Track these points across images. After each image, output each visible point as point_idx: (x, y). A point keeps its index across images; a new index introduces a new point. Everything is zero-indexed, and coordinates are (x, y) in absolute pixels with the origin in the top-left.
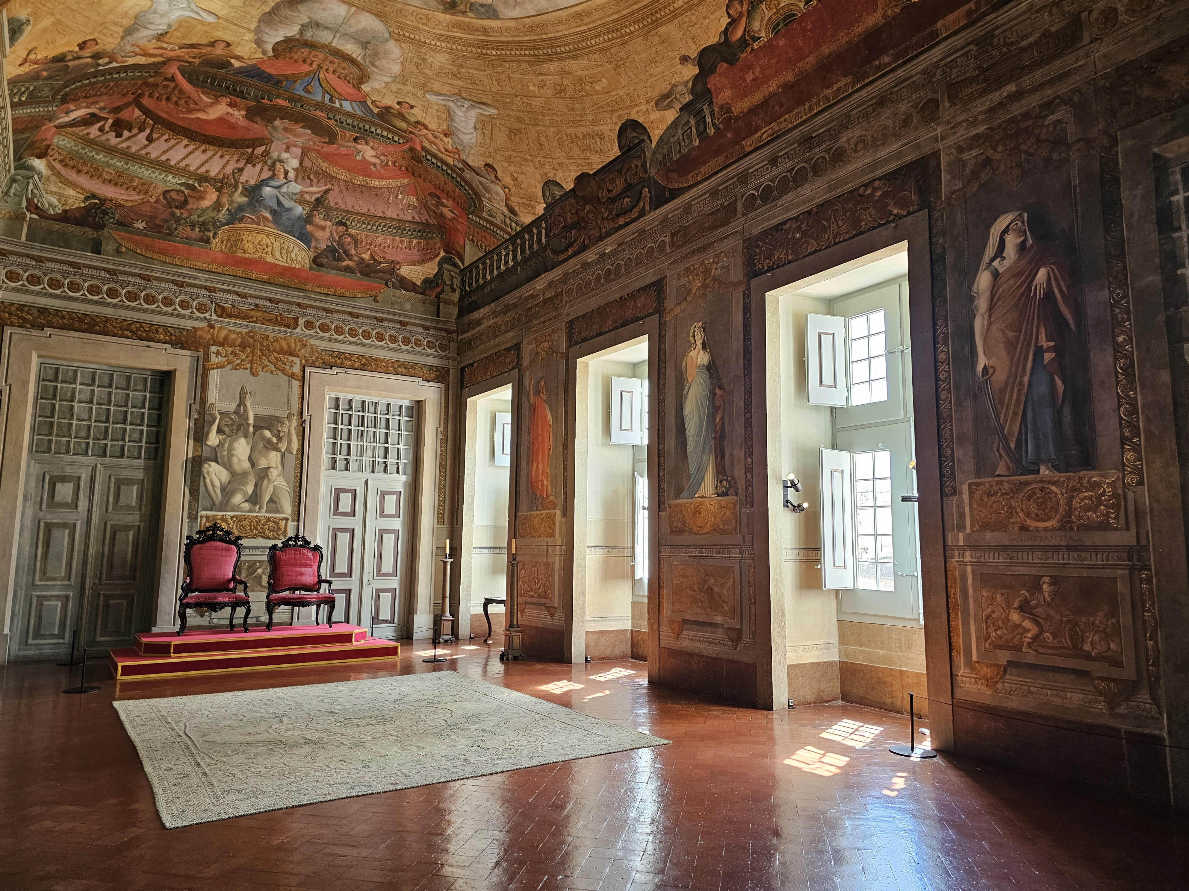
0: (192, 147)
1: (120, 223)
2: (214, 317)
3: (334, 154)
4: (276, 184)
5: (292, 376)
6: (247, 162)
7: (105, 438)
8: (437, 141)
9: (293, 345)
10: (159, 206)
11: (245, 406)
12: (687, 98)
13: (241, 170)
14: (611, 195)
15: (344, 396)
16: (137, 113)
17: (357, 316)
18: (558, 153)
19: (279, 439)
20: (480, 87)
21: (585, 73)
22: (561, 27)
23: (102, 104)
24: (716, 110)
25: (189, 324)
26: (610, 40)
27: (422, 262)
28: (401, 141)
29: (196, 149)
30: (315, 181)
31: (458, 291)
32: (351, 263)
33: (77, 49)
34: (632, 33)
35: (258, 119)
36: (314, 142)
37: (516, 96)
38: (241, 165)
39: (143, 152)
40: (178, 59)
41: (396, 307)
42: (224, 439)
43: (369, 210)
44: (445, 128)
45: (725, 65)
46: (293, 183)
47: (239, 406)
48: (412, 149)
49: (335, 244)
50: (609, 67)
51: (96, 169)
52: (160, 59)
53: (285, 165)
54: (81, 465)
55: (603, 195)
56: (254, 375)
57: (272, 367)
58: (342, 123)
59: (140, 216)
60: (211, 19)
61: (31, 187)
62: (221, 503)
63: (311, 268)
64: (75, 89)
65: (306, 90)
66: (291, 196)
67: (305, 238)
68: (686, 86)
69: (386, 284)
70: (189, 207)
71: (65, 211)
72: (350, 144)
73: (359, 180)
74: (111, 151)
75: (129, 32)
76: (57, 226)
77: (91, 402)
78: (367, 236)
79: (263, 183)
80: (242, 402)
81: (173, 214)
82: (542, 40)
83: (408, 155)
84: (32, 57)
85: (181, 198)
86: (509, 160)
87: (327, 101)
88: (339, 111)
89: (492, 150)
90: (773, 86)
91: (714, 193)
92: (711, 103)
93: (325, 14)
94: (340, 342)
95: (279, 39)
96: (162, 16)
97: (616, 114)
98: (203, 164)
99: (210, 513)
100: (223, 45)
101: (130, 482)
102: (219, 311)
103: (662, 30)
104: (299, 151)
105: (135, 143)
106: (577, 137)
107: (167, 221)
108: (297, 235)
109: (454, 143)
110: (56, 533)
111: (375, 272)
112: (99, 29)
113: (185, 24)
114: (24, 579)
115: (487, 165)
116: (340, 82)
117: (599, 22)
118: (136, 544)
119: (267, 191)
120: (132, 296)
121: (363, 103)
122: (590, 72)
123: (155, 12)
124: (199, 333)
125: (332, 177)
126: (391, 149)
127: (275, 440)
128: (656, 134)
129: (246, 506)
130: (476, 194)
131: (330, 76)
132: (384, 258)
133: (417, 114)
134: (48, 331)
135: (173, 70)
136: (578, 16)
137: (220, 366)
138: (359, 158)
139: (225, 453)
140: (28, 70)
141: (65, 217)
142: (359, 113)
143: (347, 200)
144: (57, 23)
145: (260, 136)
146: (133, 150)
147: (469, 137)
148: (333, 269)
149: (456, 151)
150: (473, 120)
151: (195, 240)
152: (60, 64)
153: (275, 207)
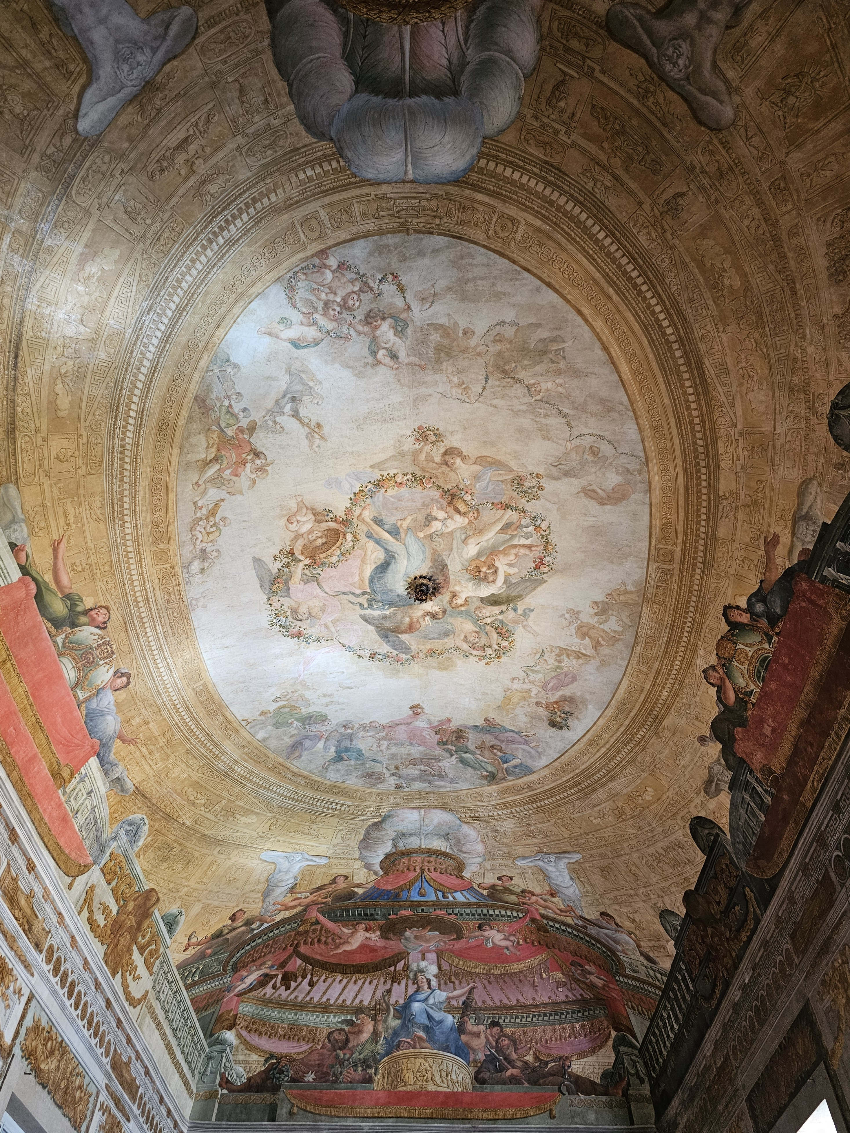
0: (345, 981)
1: (294, 1080)
3: (466, 949)
4: (422, 996)
6: (393, 982)
8: (548, 904)
10: (325, 1051)
12: (728, 775)
13: (389, 991)
14: (722, 908)
16: (299, 962)
18: (654, 879)
20: (553, 838)
21: (629, 789)
22: (586, 758)
23: (270, 963)
24: (759, 776)
26: (631, 751)
27: (594, 1051)
28: (521, 915)
29: (348, 982)
30: (457, 982)
31: (646, 1081)
32: (515, 1071)
33: (230, 922)
34: (644, 737)
35: (391, 935)
36: (445, 942)
37: (588, 834)
38: (388, 986)
39: (308, 998)
40: (314, 903)
41: (577, 1120)
43: (518, 1000)
44: (548, 888)
45: (740, 729)
46: (438, 992)
48: (533, 920)
49: (493, 1051)
50: (645, 775)
51: (273, 1027)
52: (300, 909)
53: (426, 974)
55: (715, 909)
58: (462, 915)
59: (308, 1067)
60: (324, 861)
61: (224, 1060)
63: (473, 1088)
64: (241, 956)
65: (420, 894)
66: (439, 1007)
67: (462, 1051)
68: (720, 764)
69: (560, 1091)
70: (350, 1045)
71: (249, 1079)
72: (476, 934)
73: (498, 969)
74: (282, 1005)
75: (266, 894)
76: (242, 1097)
78: (524, 1033)
79: (410, 1000)
81: (337, 1056)
82: (578, 775)
84: (194, 940)
85: (343, 1037)
86: (616, 901)
87: (441, 899)
88: (455, 904)
89: (597, 896)
90: (793, 730)
91: (804, 868)
92: (751, 772)
93: (405, 824)
95: (381, 858)
96: (286, 872)
97: (679, 817)
98: (356, 995)
100: (342, 878)
103: (666, 723)
105: (300, 992)
106: (660, 855)
107: (332, 1066)
108: (453, 1049)
109: (563, 900)
111: (544, 1077)
112: (242, 900)
115: (602, 914)
116: (444, 877)
117: (613, 740)
119: (416, 1006)
121: (471, 889)
122: (633, 786)
123: (280, 872)
125: (471, 973)
126: (516, 926)
128: (724, 823)
131: (433, 875)
132: (549, 1055)
133: (519, 884)
135: (314, 914)
136: (592, 742)
138: (490, 945)
140: (193, 952)
141: (250, 1086)
142: (472, 900)
143: (493, 995)
144: (206, 906)
145: (397, 951)
146: (300, 999)
147: (572, 890)
148: (497, 1083)
149: (570, 909)
150: (566, 872)
151: (358, 1082)
152: (220, 939)
153: (428, 1023)
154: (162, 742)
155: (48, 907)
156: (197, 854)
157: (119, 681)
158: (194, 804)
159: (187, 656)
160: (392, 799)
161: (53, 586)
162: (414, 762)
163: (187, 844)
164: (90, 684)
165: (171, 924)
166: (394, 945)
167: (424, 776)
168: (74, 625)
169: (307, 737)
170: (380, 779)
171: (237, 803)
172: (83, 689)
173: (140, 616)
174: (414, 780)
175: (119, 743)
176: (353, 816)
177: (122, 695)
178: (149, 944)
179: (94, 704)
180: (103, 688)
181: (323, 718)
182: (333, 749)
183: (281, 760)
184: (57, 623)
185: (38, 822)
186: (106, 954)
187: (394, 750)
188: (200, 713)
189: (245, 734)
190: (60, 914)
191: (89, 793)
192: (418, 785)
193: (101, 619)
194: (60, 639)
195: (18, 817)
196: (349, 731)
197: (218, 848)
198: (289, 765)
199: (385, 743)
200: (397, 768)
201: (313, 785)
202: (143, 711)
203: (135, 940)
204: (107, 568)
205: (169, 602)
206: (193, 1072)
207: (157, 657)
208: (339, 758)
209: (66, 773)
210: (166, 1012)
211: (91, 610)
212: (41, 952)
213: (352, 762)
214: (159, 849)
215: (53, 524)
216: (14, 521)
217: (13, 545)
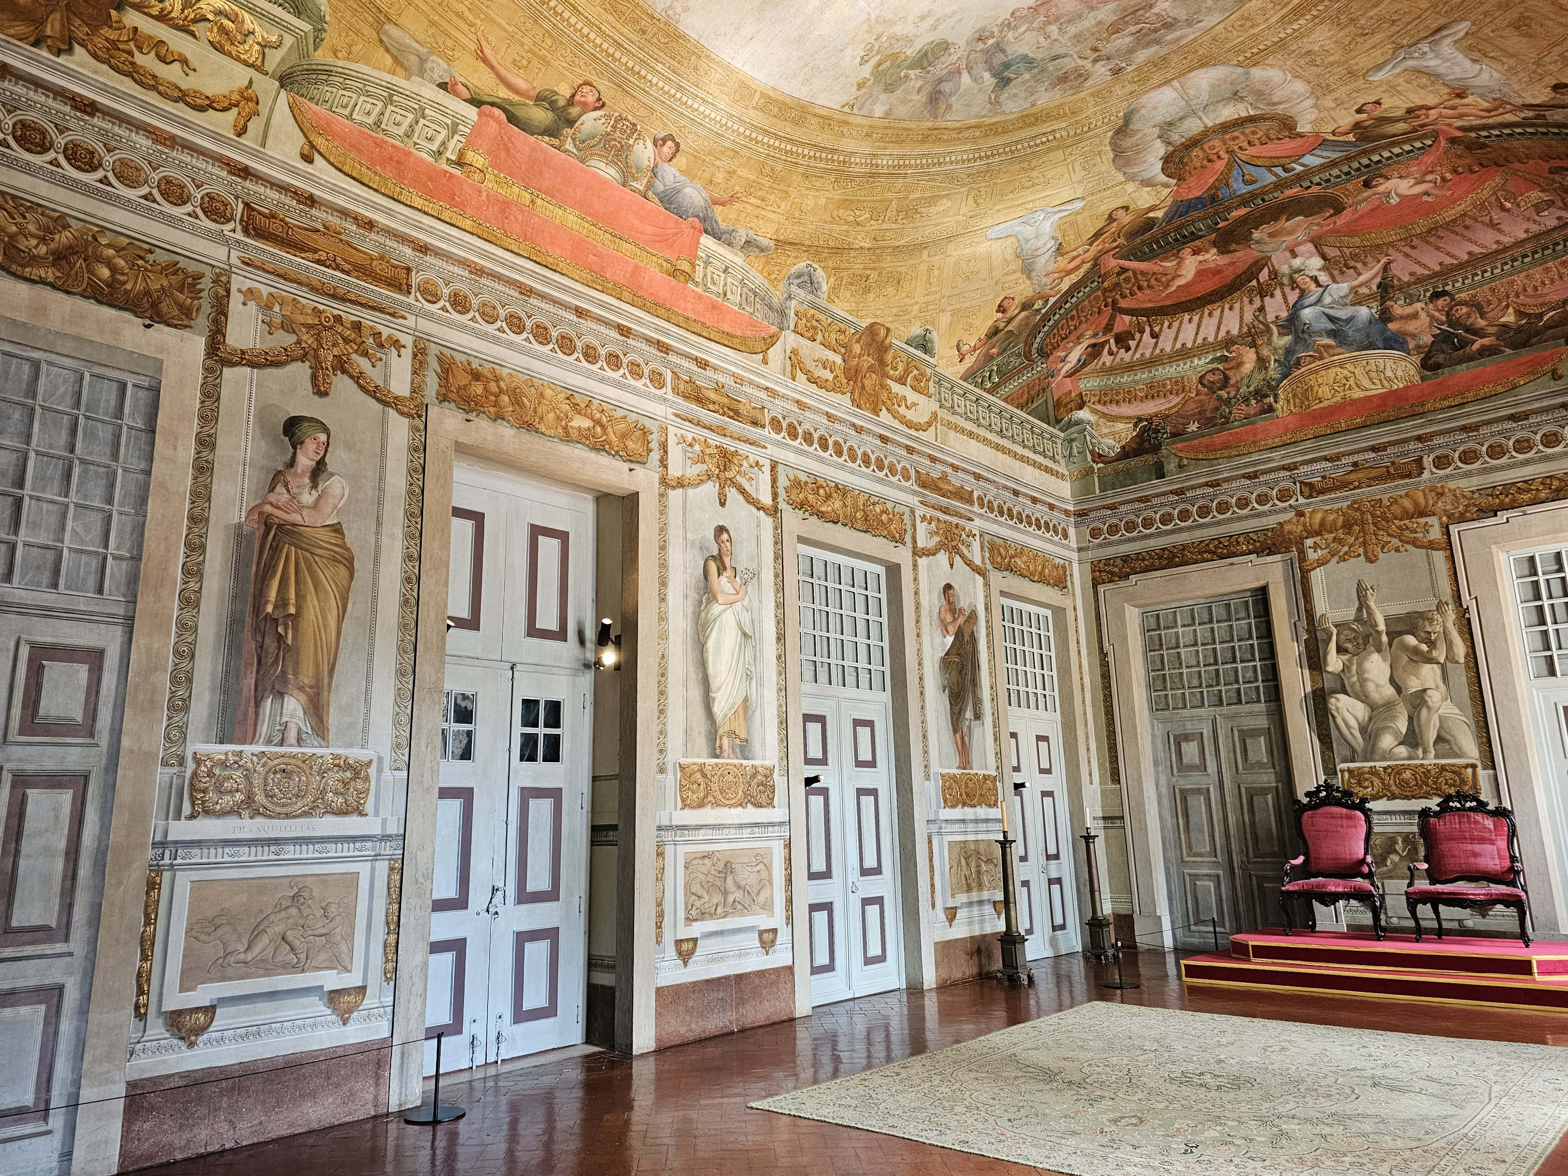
0: (1196, 318)
1: (1174, 435)
2: (1302, 500)
3: (1356, 220)
4: (1313, 299)
5: (1431, 546)
6: (1262, 297)
7: (1218, 684)
8: (1464, 110)
9: (1422, 501)
10: (1202, 397)
11: (1368, 608)
13: (1262, 309)
15: (1542, 550)
16: (1127, 318)
17: (1526, 416)
19: (1432, 644)
20: (1407, 19)
23: (1089, 332)
25: (1271, 521)
28: (1429, 142)
29: (1201, 318)
30: (1359, 265)
32: (1486, 341)
33: (1000, 315)
35: (1234, 246)
36: (1318, 224)
38: (1257, 303)
39: (1157, 351)
40: (1104, 253)
42: (1349, 660)
43: (1470, 253)
44: (1446, 90)
46: (1335, 286)
47: (1360, 610)
48: (1453, 141)
49: (1444, 327)
51: (1129, 392)
52: (1086, 267)
53: (1307, 272)
54: (1200, 719)
56: (1372, 562)
57: (1395, 542)
58: (1328, 181)
59: (1188, 418)
60: (1078, 205)
61: (1088, 438)
62: (1365, 750)
63: (1423, 379)
64: (1043, 340)
65: (1246, 182)
66: (1341, 302)
67: (1394, 342)
70: (1232, 381)
71: (1123, 448)
72: (1365, 195)
73: (1421, 225)
74: (1130, 367)
75: (1028, 270)
76: (1121, 465)
77: (1196, 644)
78: (1492, 290)
79: (1296, 309)
80: (1363, 604)
81: (1220, 398)
83: (1459, 149)
84: (965, 349)
85: (1218, 377)
87: (1283, 174)
88: (1309, 172)
89: (1533, 67)
94: (1502, 468)
95: (1159, 165)
96: (1037, 237)
98: (1218, 328)
99: (1352, 765)
100: (1121, 212)
101: (1255, 733)
102: (1307, 491)
104: (1310, 247)
105: (1146, 348)
107: (1217, 409)
108: (1381, 345)
109: (1481, 96)
110: (1192, 801)
111: (1538, 333)
113: (1062, 227)
114: (1173, 854)
115: (1556, 88)
116: (1270, 146)
118: (1278, 811)
119: (1307, 314)
120: (1204, 511)
121: (1324, 143)
123: (1027, 241)
124: (1287, 528)
125: (1378, 246)
126: (1429, 159)
127: (1424, 647)
129: (1402, 751)
131: (1252, 151)
132: (1543, 304)
133: (1394, 104)
134: (1133, 578)
135: (1112, 263)
137: (1322, 563)
138: (1395, 200)
139: (1355, 679)
140: (973, 359)
141: (1126, 453)
142: (1334, 156)
143: (1425, 260)
144: (954, 313)
145: (1251, 261)
146: (1148, 355)
147: (1485, 76)
148: (1460, 362)
149: (1499, 104)
150: (1460, 56)
151: (1255, 415)
152: (1000, 335)
153: (1330, 326)
154: (766, 182)
155: (746, 389)
156: (903, 270)
157: (665, 149)
158: (858, 224)
159: (716, 75)
160: (1118, 91)
161: (516, 98)
162: (1114, 29)
163: (883, 265)
164: (639, 169)
165: (924, 344)
166: (1243, 256)
167: (1143, 40)
168: (571, 123)
169: (941, 81)
170: (1082, 76)
171: (912, 196)
172: (635, 179)
173: (628, 69)
174: (1131, 51)
175: (718, 209)
176: (1078, 138)
177: (681, 160)
178: (907, 372)
179: (660, 187)
180: (656, 166)
181: (944, 47)
182: (987, 75)
183: (930, 124)
184: (551, 132)
185: (686, 324)
186: (853, 401)
187: (1073, 30)
188: (786, 129)
189: (859, 120)
190: (767, 389)
191: (726, 271)
192: (1143, 55)
193: (591, 98)
194: (569, 145)
195: (658, 329)
196: (991, 42)
197: (925, 252)
198: (943, 124)
199: (1053, 29)
200: (1095, 50)
201: (995, 130)
202: (718, 163)
203: (885, 375)
204: (549, 42)
205: (644, 32)
206: (1053, 458)
207: (684, 99)
208: (1003, 82)
209: (685, 266)
210: (977, 422)
211: (573, 96)
212: (763, 426)
213: (1027, 76)
214: (852, 284)
215: (458, 35)
216: (423, 61)
217: (443, 86)
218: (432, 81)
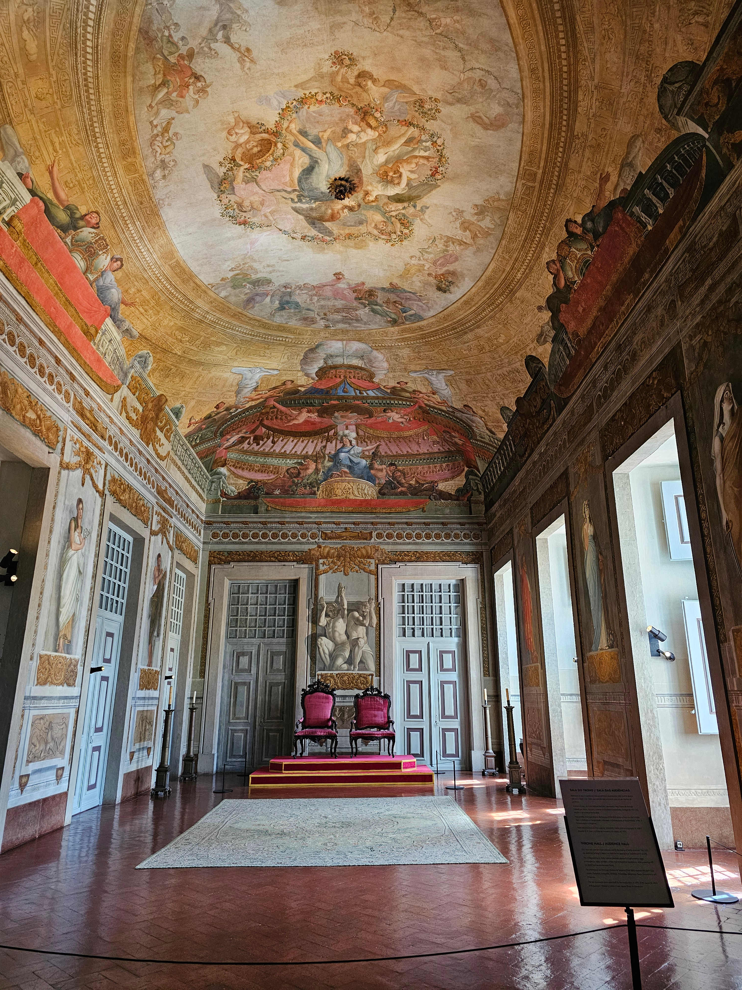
0: (295, 441)
1: (267, 494)
2: (321, 540)
3: (375, 423)
4: (347, 450)
5: (370, 572)
6: (327, 441)
7: (264, 627)
8: (432, 399)
9: (370, 551)
10: (285, 479)
11: (341, 596)
12: (553, 333)
13: (325, 447)
14: (537, 409)
15: (408, 582)
16: (264, 430)
17: (411, 524)
18: (499, 389)
19: (364, 617)
20: (436, 361)
21: (489, 334)
22: (461, 313)
23: (245, 431)
24: (571, 337)
25: (306, 548)
26: (492, 310)
27: (453, 478)
29: (298, 441)
30: (369, 442)
32: (403, 489)
33: (215, 409)
34: (502, 302)
36: (361, 419)
37: (459, 360)
38: (324, 444)
39: (272, 450)
40: (272, 397)
41: (438, 513)
42: (330, 621)
43: (407, 452)
45: (564, 305)
46: (357, 447)
47: (338, 597)
48: (420, 407)
49: (390, 478)
50: (501, 326)
51: (251, 466)
52: (262, 400)
53: (349, 437)
54: (252, 645)
55: (533, 410)
56: (346, 575)
57: (357, 568)
58: (372, 403)
59: (276, 487)
60: (276, 372)
61: (221, 483)
62: (330, 665)
64: (225, 428)
65: (344, 391)
66: (357, 455)
67: (371, 479)
68: (549, 325)
69: (430, 498)
70: (301, 476)
71: (239, 493)
72: (382, 414)
73: (396, 434)
74: (256, 454)
75: (238, 393)
76: (236, 502)
77: (257, 604)
78: (410, 469)
79: (338, 452)
80: (339, 595)
81: (293, 482)
82: (455, 323)
83: (420, 411)
84: (193, 421)
85: (296, 471)
86: (474, 399)
87: (358, 394)
88: (368, 397)
89: (463, 396)
90: (594, 312)
91: (583, 397)
92: (566, 333)
93: (332, 349)
94: (400, 544)
95: (317, 370)
96: (250, 379)
97: (519, 354)
98: (304, 449)
99: (323, 672)
100: (290, 382)
101: (278, 653)
102: (324, 536)
103: (518, 295)
104: (354, 427)
105: (267, 447)
106: (505, 375)
107: (291, 486)
108: (366, 478)
109: (440, 397)
110: (240, 688)
111: (421, 491)
112: (221, 397)
114: (224, 719)
115: (465, 406)
116: (360, 381)
117: (481, 302)
118: (283, 695)
119: (342, 455)
120: (275, 536)
121: (379, 389)
122: (492, 332)
123: (246, 379)
124: (312, 552)
125: (378, 437)
126: (409, 410)
127: (361, 618)
128: (546, 361)
129: (345, 666)
130: (468, 426)
131: (353, 380)
132: (425, 480)
133: (411, 386)
134: (232, 564)
135: (272, 402)
136: (466, 303)
137: (325, 572)
138: (391, 421)
139: (331, 630)
140: (193, 428)
141: (240, 496)
142: (380, 395)
143: (392, 448)
144: (198, 402)
145: (329, 424)
146: (267, 450)
147: (446, 391)
148: (392, 495)
149: (444, 402)
150: (443, 380)
151: (307, 494)
152: (210, 419)
153: (350, 464)
154: (152, 303)
155: (102, 415)
156: (188, 372)
157: (115, 264)
158: (181, 341)
159: (162, 241)
160: (322, 334)
161: (55, 201)
162: (338, 311)
163: (181, 366)
164: (96, 269)
165: (177, 413)
166: (327, 421)
167: (344, 320)
168: (76, 228)
169: (257, 295)
170: (313, 321)
171: (212, 339)
172: (91, 273)
173: (122, 216)
174: (338, 322)
175: (122, 306)
176: (295, 345)
177: (119, 274)
178: (165, 425)
179: (101, 283)
180: (105, 271)
181: (269, 282)
182: (277, 302)
183: (240, 310)
184: (64, 229)
185: (84, 365)
186: (141, 435)
187: (322, 303)
188: (177, 281)
189: (212, 294)
190: (110, 417)
191: (110, 341)
192: (341, 326)
193: (94, 221)
194: (68, 240)
195: (72, 364)
196: (289, 290)
197: (202, 367)
198: (245, 313)
199: (316, 298)
200: (325, 314)
201: (265, 326)
202: (136, 283)
203: (156, 425)
204: (91, 182)
205: (142, 203)
206: (203, 490)
207: (139, 245)
208: (282, 308)
209: (93, 331)
210: (182, 461)
211: (86, 215)
212: (105, 440)
213: (292, 311)
214: (162, 370)
215: (45, 153)
216: (16, 155)
217: (20, 175)
218: (16, 169)
